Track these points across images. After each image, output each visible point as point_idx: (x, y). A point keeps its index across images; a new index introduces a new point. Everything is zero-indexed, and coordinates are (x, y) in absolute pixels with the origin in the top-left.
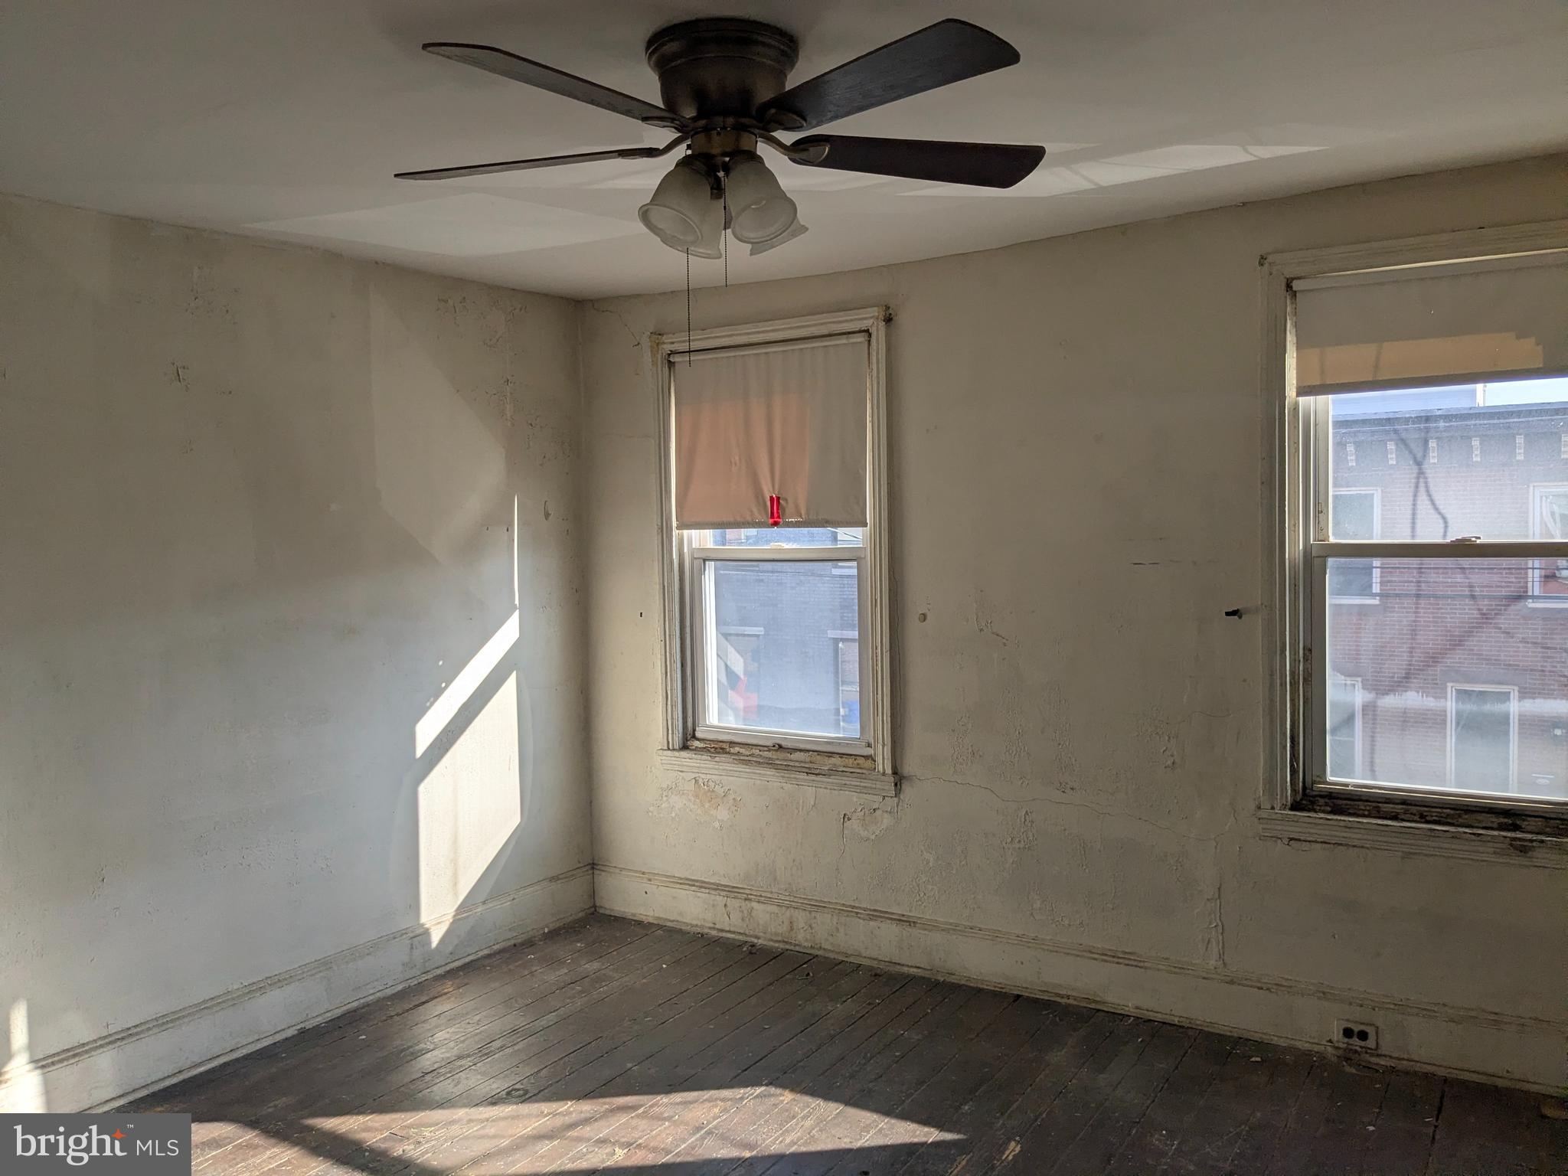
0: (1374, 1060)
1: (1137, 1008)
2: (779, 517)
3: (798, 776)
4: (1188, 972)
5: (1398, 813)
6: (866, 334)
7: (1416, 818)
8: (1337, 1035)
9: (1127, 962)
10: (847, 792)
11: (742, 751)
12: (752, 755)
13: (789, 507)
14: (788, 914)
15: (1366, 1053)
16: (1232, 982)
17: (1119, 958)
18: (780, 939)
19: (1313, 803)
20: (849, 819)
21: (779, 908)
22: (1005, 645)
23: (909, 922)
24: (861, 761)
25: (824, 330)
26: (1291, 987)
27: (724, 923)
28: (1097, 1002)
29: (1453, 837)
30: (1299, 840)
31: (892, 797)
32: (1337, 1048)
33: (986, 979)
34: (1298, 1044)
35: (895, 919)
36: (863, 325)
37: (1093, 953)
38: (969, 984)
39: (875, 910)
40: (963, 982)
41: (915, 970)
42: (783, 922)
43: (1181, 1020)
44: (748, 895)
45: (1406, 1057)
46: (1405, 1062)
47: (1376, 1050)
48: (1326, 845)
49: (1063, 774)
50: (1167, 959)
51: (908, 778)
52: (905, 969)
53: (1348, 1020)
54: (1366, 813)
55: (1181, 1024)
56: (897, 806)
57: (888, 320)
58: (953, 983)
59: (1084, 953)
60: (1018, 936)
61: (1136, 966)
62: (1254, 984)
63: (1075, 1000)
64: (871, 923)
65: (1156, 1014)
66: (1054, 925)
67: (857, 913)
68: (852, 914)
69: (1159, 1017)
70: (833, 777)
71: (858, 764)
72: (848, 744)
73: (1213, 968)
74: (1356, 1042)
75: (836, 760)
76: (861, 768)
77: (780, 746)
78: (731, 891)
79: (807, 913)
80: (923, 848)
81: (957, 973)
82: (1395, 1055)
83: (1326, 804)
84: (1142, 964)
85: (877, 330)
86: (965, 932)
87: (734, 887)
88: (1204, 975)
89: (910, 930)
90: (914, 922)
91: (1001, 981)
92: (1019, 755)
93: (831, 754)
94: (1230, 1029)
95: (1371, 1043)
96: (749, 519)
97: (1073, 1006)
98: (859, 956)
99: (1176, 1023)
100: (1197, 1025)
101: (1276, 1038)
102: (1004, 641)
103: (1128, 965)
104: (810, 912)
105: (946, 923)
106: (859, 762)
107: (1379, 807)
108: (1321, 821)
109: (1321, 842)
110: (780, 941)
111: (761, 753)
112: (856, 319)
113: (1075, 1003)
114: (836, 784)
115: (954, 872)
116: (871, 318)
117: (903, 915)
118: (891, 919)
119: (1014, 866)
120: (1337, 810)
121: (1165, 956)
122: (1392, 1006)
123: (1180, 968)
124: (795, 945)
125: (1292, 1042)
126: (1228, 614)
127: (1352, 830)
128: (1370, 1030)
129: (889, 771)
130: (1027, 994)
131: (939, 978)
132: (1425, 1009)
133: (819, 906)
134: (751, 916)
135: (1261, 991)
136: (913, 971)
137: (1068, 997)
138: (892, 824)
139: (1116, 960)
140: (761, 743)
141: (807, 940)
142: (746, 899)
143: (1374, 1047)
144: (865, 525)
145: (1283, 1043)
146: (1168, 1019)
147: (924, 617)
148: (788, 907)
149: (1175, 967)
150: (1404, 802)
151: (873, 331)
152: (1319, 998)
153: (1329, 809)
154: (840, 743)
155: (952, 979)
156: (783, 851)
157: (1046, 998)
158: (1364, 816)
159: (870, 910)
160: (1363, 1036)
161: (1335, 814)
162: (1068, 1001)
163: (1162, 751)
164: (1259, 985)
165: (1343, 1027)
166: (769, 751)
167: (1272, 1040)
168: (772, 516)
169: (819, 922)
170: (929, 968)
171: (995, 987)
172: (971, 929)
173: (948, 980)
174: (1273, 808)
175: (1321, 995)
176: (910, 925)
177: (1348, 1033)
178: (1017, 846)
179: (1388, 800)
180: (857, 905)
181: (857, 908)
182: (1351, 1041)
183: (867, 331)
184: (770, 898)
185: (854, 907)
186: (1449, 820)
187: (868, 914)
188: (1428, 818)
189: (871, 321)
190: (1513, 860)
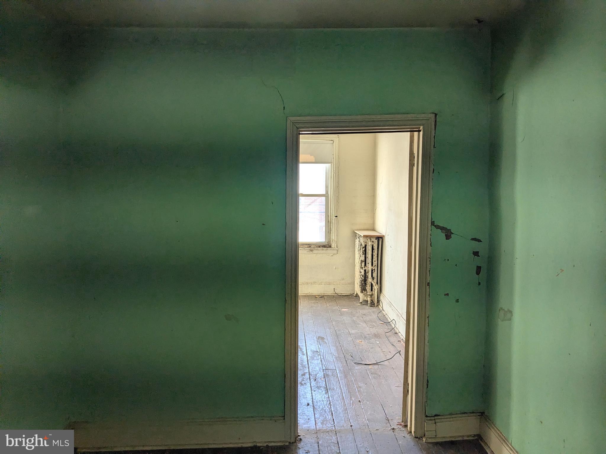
190: (312, 253)
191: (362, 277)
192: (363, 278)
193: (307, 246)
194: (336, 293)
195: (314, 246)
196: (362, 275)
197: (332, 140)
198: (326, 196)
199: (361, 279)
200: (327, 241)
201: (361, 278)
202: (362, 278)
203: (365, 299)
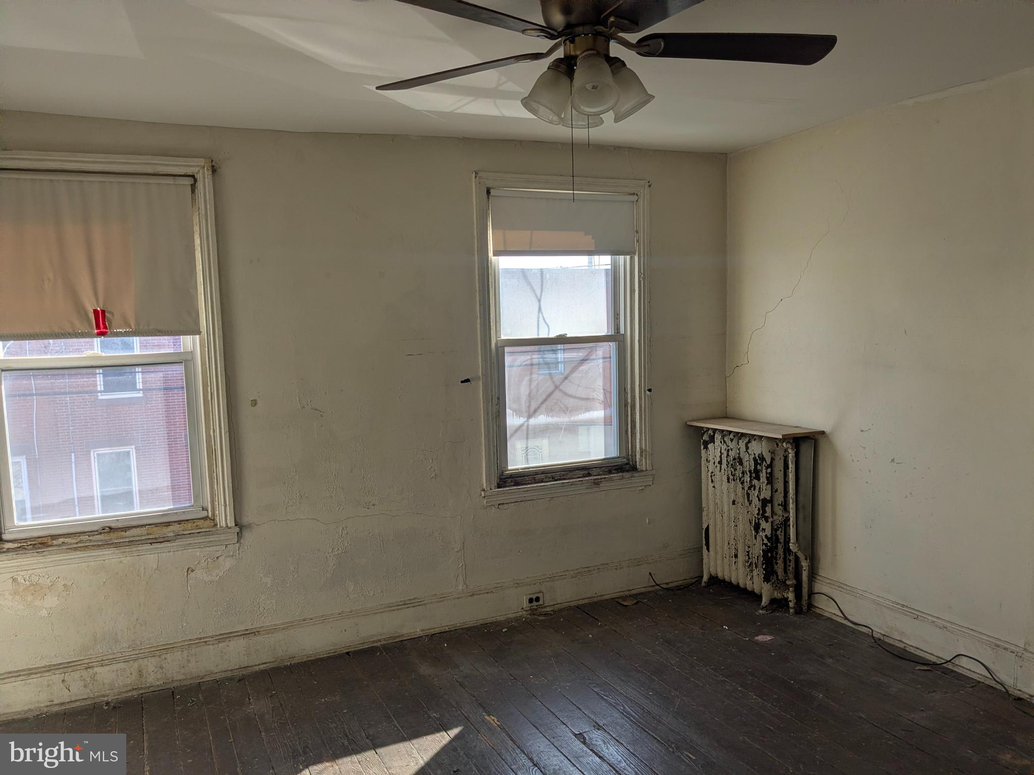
0: (544, 610)
1: (422, 631)
2: (105, 327)
3: (139, 548)
4: (449, 598)
5: (543, 479)
6: (192, 179)
7: (551, 479)
8: (526, 604)
9: (413, 605)
10: (190, 550)
11: (66, 540)
12: (81, 542)
13: (115, 319)
14: (136, 665)
15: (539, 608)
16: (473, 595)
17: (408, 604)
18: (129, 688)
19: (505, 482)
20: (193, 571)
21: (126, 663)
22: (322, 416)
23: (254, 632)
24: (200, 523)
25: (149, 170)
26: (502, 586)
27: (65, 696)
28: (399, 636)
29: (571, 485)
30: (503, 504)
31: (234, 544)
32: (527, 611)
33: (321, 651)
34: (510, 616)
35: (241, 635)
36: (189, 171)
37: (391, 607)
38: (309, 659)
39: (221, 635)
40: (305, 660)
41: (264, 666)
42: (131, 674)
43: (449, 627)
44: (88, 663)
45: (555, 603)
46: (557, 606)
47: (543, 604)
48: (516, 503)
49: (367, 496)
50: (435, 595)
51: (249, 526)
52: (257, 668)
53: (530, 594)
54: (530, 482)
55: (450, 630)
56: (239, 549)
57: (214, 170)
58: (298, 663)
59: (386, 609)
60: (339, 614)
61: (419, 605)
62: (484, 592)
63: (385, 640)
64: (221, 645)
65: (434, 630)
66: (363, 598)
67: (206, 642)
68: (202, 644)
69: (437, 631)
70: (178, 541)
71: (197, 526)
72: (184, 512)
73: (461, 591)
74: (535, 603)
75: (176, 527)
76: (200, 528)
77: (110, 528)
78: (66, 667)
79: (157, 658)
80: (262, 575)
81: (296, 656)
82: (551, 604)
83: (512, 482)
84: (423, 603)
85: (204, 178)
86: (301, 624)
87: (69, 663)
88: (458, 596)
89: (256, 638)
90: (258, 632)
91: (331, 648)
92: (336, 491)
93: (168, 524)
94: (476, 622)
95: (541, 602)
96: (71, 331)
97: (386, 644)
98: (212, 673)
99: (448, 630)
100: (459, 626)
101: (499, 618)
102: (321, 413)
103: (414, 606)
104: (160, 656)
105: (283, 624)
106: (198, 524)
107: (535, 477)
108: (516, 491)
109: (514, 502)
110: (130, 691)
111: (90, 538)
112: (184, 165)
113: (386, 642)
114: (181, 545)
115: (288, 585)
116: (198, 166)
117: (247, 630)
118: (237, 636)
119: (335, 567)
120: (517, 484)
121: (434, 594)
122: (548, 579)
123: (444, 597)
124: (149, 687)
125: (507, 616)
126: (462, 382)
127: (529, 492)
128: (540, 595)
129: (231, 523)
130: (353, 650)
131: (286, 664)
132: (561, 576)
133: (168, 648)
134: (94, 680)
135: (488, 594)
136: (262, 667)
137: (379, 641)
138: (234, 564)
139: (407, 606)
140: (86, 530)
141: (158, 680)
142: (87, 668)
143: (542, 603)
144: (199, 333)
145: (502, 618)
146: (443, 630)
147: (254, 403)
148: (136, 660)
149: (441, 598)
150: (543, 472)
151: (199, 177)
152: (516, 587)
153: (513, 484)
154: (176, 513)
155: (296, 661)
156: (125, 614)
157: (367, 647)
158: (529, 484)
159: (217, 636)
160: (537, 599)
161: (517, 486)
162: (381, 643)
163: (429, 469)
164: (487, 591)
165: (529, 598)
166: (101, 533)
167: (497, 619)
168: (98, 327)
169: (170, 661)
170: (274, 660)
171: (329, 653)
172: (304, 621)
173: (293, 663)
174: (491, 489)
175: (517, 585)
176: (255, 635)
177: (531, 601)
178: (336, 553)
179: (536, 473)
180: (202, 636)
181: (204, 638)
182: (532, 604)
183: (193, 176)
184: (113, 658)
185: (200, 639)
186: (564, 477)
187: (216, 640)
188: (556, 478)
189: (196, 169)
190: (596, 489)
191: (766, 541)
192: (769, 544)
193: (582, 473)
194: (657, 585)
195: (598, 470)
196: (766, 536)
197: (633, 194)
198: (616, 337)
199: (764, 547)
200: (624, 454)
201: (763, 544)
202: (766, 545)
203: (777, 595)
